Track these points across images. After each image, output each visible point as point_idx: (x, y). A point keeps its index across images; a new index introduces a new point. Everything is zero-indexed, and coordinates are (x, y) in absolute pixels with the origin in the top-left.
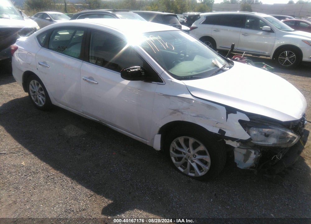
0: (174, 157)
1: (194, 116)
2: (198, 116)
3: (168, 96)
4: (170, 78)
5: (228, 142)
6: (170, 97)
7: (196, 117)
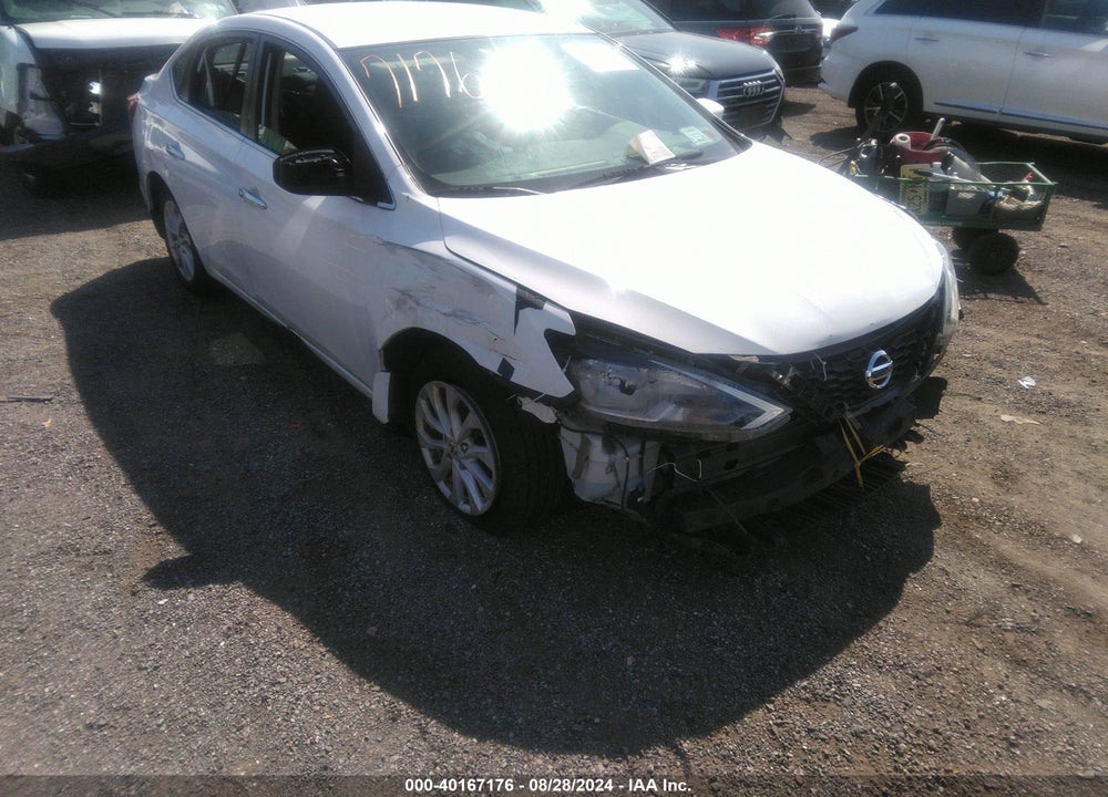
0: (430, 450)
1: (445, 314)
2: (453, 315)
3: (391, 246)
4: (408, 190)
5: (528, 406)
6: (398, 251)
7: (449, 315)
